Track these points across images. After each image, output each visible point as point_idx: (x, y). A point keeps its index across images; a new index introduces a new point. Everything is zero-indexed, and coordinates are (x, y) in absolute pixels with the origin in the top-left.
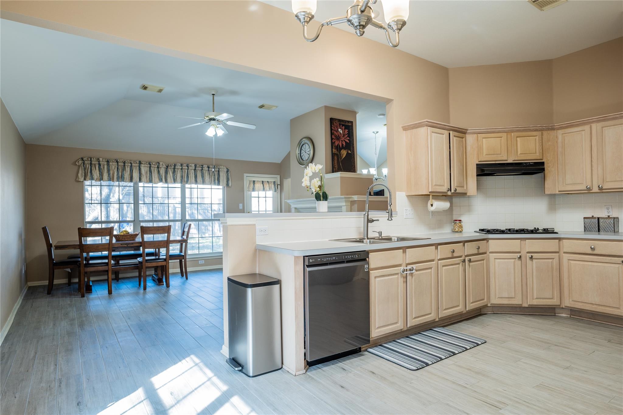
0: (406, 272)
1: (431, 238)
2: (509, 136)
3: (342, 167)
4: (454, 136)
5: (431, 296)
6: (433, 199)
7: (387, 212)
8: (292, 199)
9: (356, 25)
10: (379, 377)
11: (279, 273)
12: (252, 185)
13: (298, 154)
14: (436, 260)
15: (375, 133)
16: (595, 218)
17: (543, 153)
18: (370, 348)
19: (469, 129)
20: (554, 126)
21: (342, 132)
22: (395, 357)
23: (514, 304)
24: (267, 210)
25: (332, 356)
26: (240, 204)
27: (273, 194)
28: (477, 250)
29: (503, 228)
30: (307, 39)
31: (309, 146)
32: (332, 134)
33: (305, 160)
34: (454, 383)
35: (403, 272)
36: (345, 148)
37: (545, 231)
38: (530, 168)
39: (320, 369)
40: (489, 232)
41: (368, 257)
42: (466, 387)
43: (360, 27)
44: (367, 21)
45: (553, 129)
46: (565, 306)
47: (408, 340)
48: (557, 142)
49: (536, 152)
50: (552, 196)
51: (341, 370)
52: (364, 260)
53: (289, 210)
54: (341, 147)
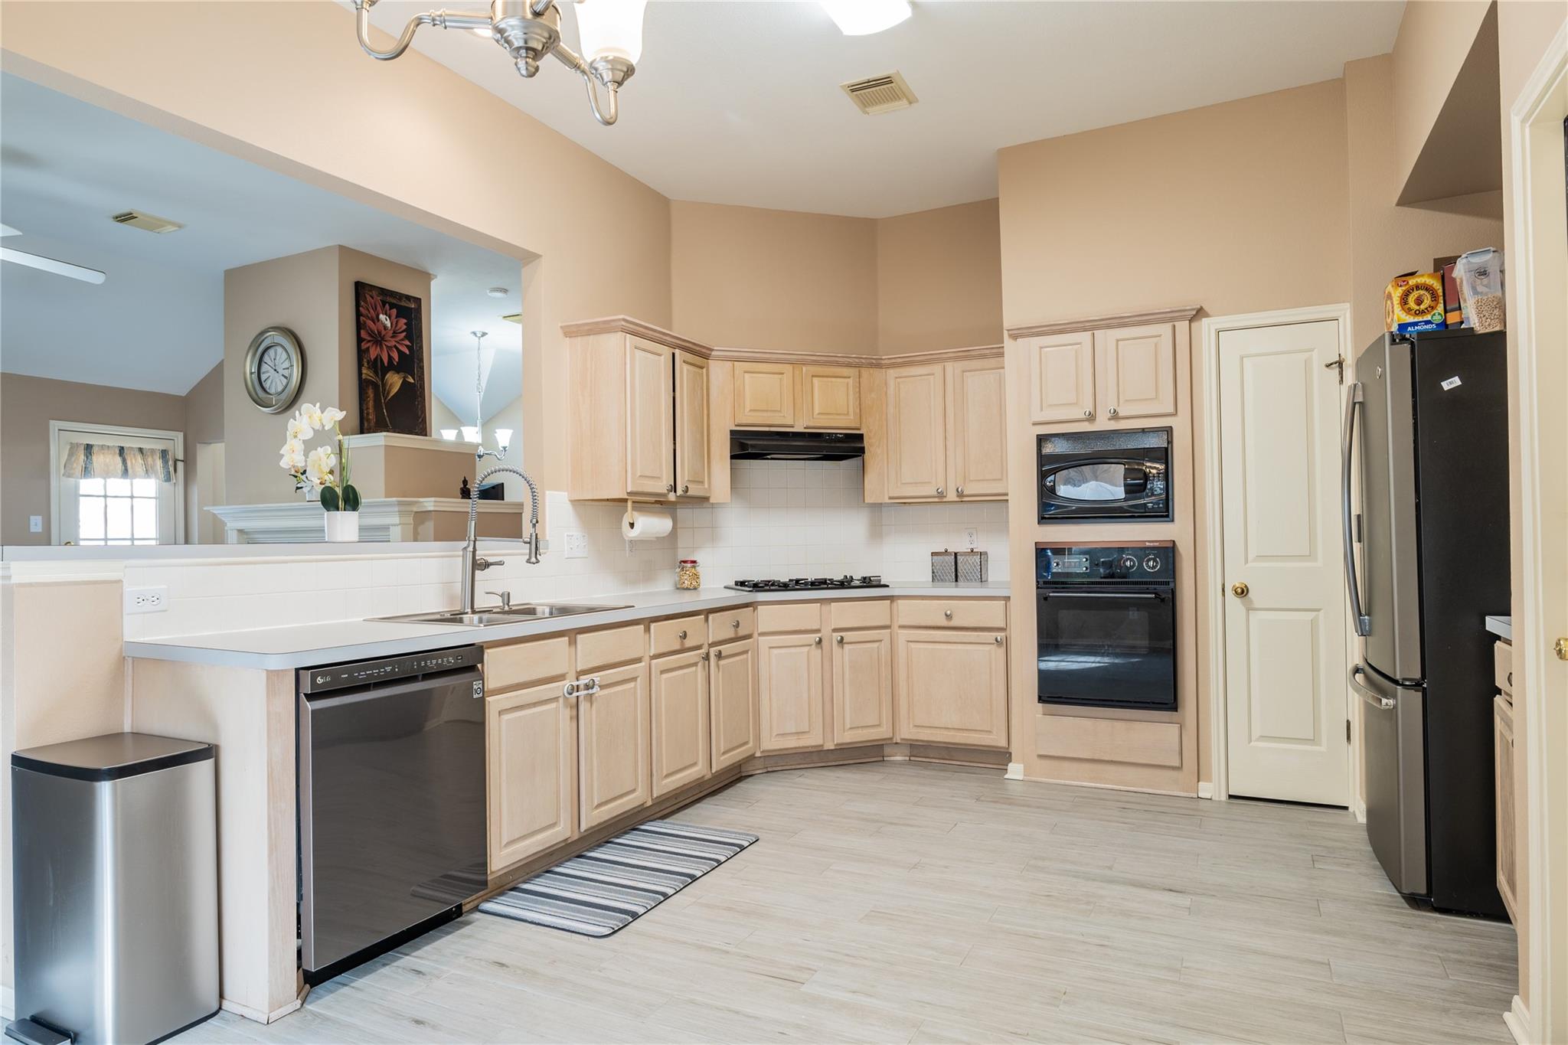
0: (578, 694)
1: (633, 606)
2: (797, 372)
3: (387, 419)
4: (684, 362)
5: (636, 745)
6: (635, 510)
7: (525, 543)
8: (228, 504)
9: (516, 44)
10: (519, 972)
11: (215, 728)
12: (82, 457)
13: (251, 373)
14: (647, 659)
15: (479, 335)
16: (950, 554)
17: (860, 416)
18: (487, 901)
19: (715, 348)
20: (881, 359)
21: (389, 325)
22: (555, 912)
23: (808, 747)
24: (135, 537)
25: (382, 941)
26: (32, 518)
27: (160, 490)
28: (733, 629)
29: (785, 579)
30: (370, 51)
31: (287, 352)
32: (359, 326)
33: (273, 391)
34: (700, 947)
35: (571, 694)
36: (398, 369)
37: (864, 582)
38: (838, 445)
39: (347, 988)
40: (757, 587)
41: (482, 662)
42: (727, 952)
43: (527, 53)
44: (547, 43)
45: (878, 365)
46: (902, 739)
47: (582, 863)
48: (886, 393)
49: (848, 412)
50: (877, 507)
51: (411, 976)
52: (472, 668)
53: (215, 535)
54: (386, 364)
